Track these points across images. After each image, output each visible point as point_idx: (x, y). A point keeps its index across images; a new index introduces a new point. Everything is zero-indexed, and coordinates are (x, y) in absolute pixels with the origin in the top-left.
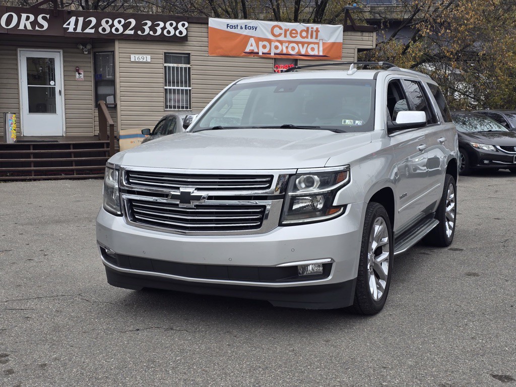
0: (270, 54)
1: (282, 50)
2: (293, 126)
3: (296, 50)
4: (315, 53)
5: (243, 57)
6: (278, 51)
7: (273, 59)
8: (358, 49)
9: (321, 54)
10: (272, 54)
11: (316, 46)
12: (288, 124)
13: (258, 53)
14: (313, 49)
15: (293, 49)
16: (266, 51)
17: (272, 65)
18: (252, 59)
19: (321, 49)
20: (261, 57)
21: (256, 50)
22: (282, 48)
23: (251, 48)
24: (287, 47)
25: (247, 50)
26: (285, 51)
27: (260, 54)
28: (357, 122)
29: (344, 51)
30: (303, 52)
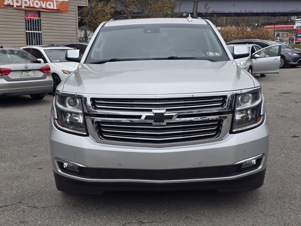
0: (22, 7)
1: (30, 5)
2: (177, 57)
3: (39, 5)
4: (52, 7)
5: (3, 8)
6: (27, 5)
7: (24, 10)
8: (78, 6)
9: (55, 8)
10: (23, 7)
11: (52, 3)
12: (173, 56)
13: (14, 6)
14: (50, 5)
15: (37, 4)
16: (19, 4)
17: (23, 15)
18: (9, 10)
19: (55, 5)
20: (16, 9)
21: (12, 4)
22: (30, 3)
23: (8, 2)
24: (33, 3)
25: (5, 3)
26: (32, 5)
27: (15, 6)
28: (216, 54)
29: (70, 7)
30: (44, 6)
